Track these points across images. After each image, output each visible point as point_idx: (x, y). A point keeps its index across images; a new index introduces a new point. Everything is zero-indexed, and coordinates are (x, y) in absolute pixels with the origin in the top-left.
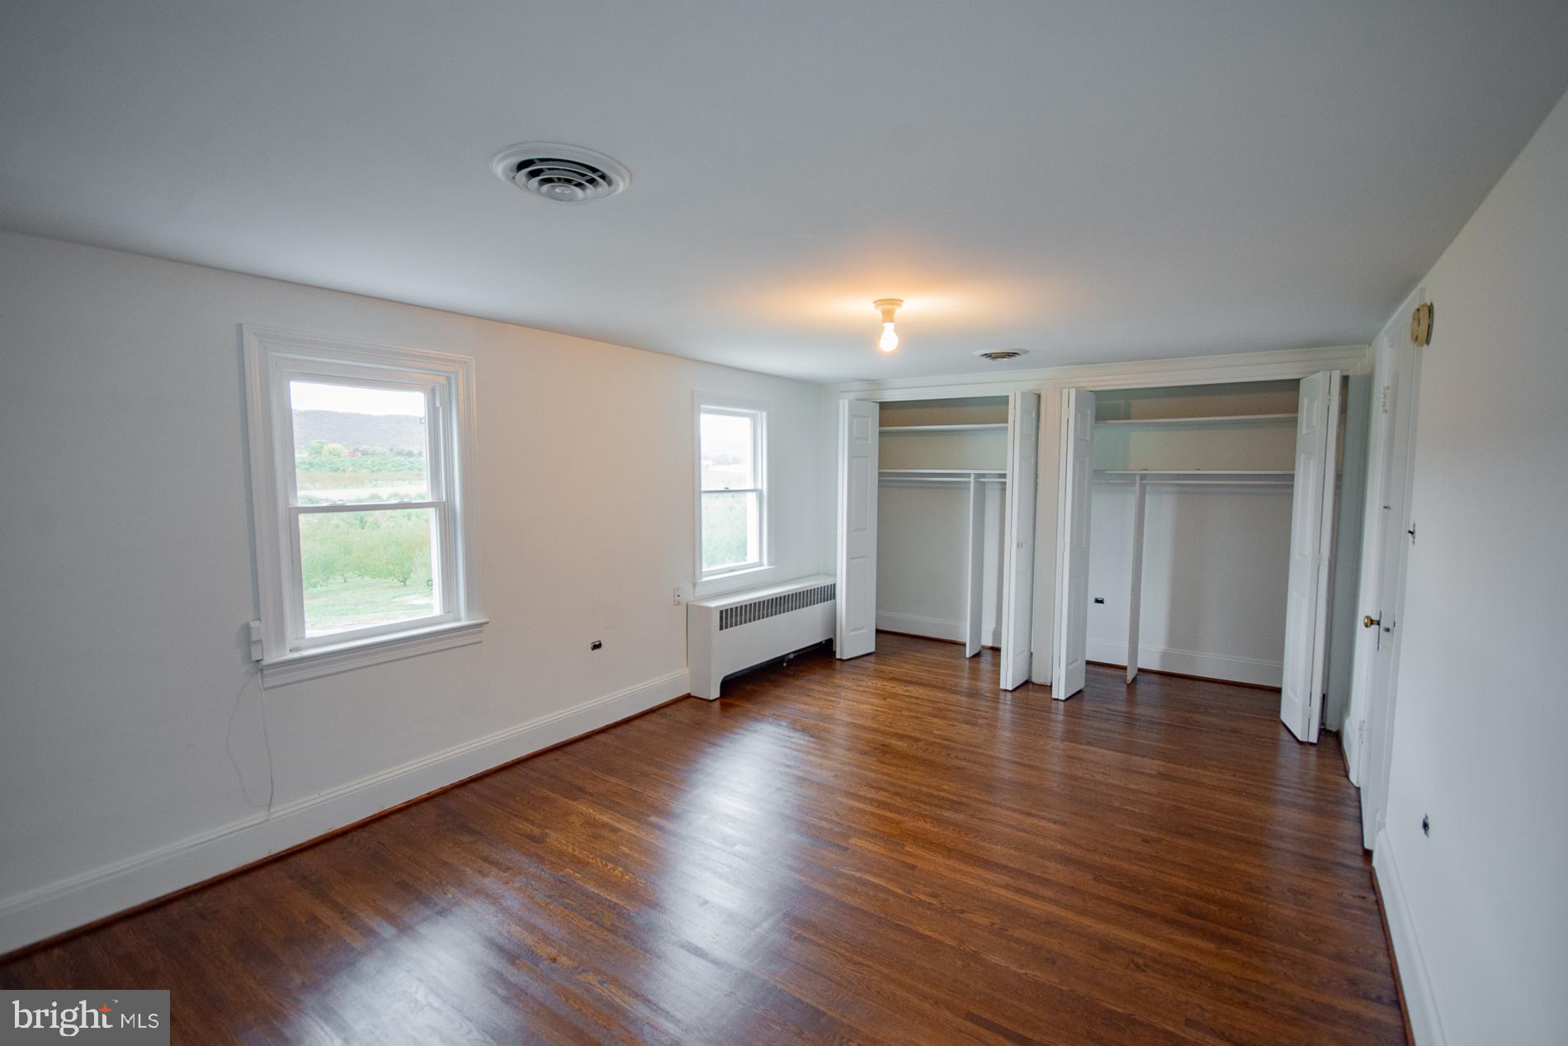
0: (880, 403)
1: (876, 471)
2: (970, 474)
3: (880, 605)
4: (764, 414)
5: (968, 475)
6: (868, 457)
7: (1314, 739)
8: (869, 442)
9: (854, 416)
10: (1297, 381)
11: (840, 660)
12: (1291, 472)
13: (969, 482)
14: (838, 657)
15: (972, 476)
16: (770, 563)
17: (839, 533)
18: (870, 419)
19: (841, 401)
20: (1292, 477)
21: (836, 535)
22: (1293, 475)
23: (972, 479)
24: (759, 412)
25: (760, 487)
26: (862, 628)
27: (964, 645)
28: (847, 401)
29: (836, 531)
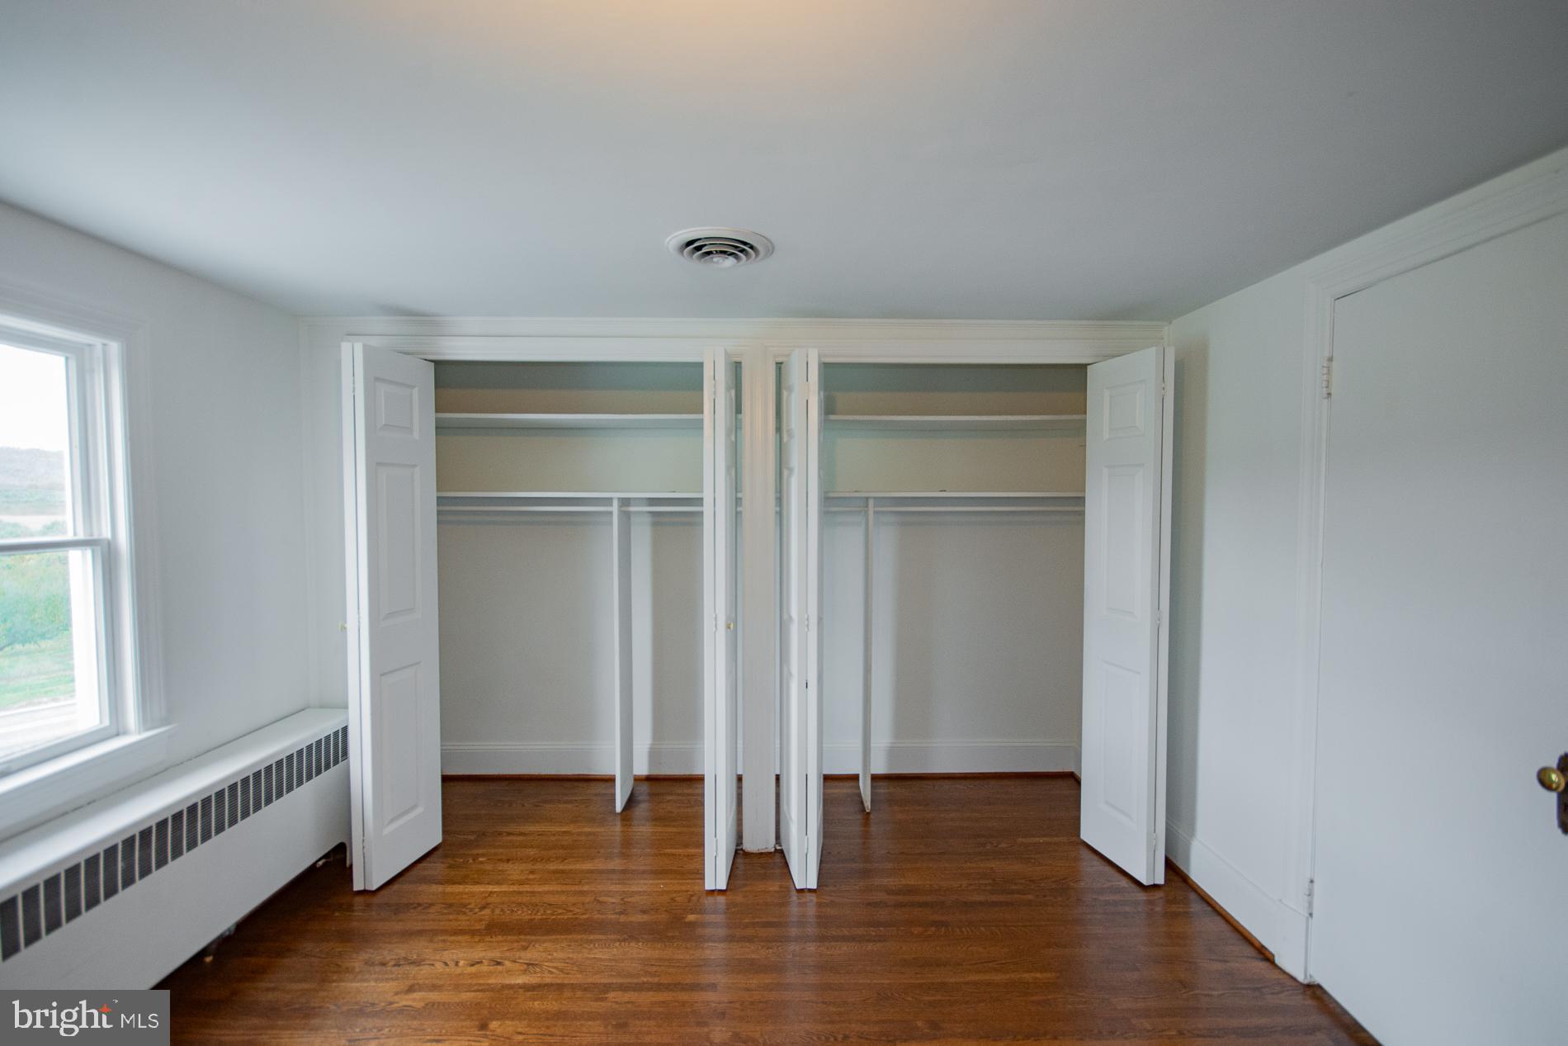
0: (438, 364)
1: (433, 495)
2: (611, 499)
3: (450, 727)
4: (115, 347)
5: (608, 502)
6: (414, 466)
7: (1160, 880)
8: (416, 435)
9: (377, 379)
10: (1083, 368)
11: (364, 892)
12: (1080, 495)
13: (611, 513)
14: (358, 885)
15: (615, 503)
16: (146, 722)
17: (351, 625)
18: (415, 392)
19: (346, 347)
20: (1081, 500)
21: (344, 629)
22: (1084, 498)
23: (615, 508)
24: (97, 341)
25: (106, 533)
26: (414, 807)
27: (611, 780)
28: (359, 347)
29: (345, 620)
